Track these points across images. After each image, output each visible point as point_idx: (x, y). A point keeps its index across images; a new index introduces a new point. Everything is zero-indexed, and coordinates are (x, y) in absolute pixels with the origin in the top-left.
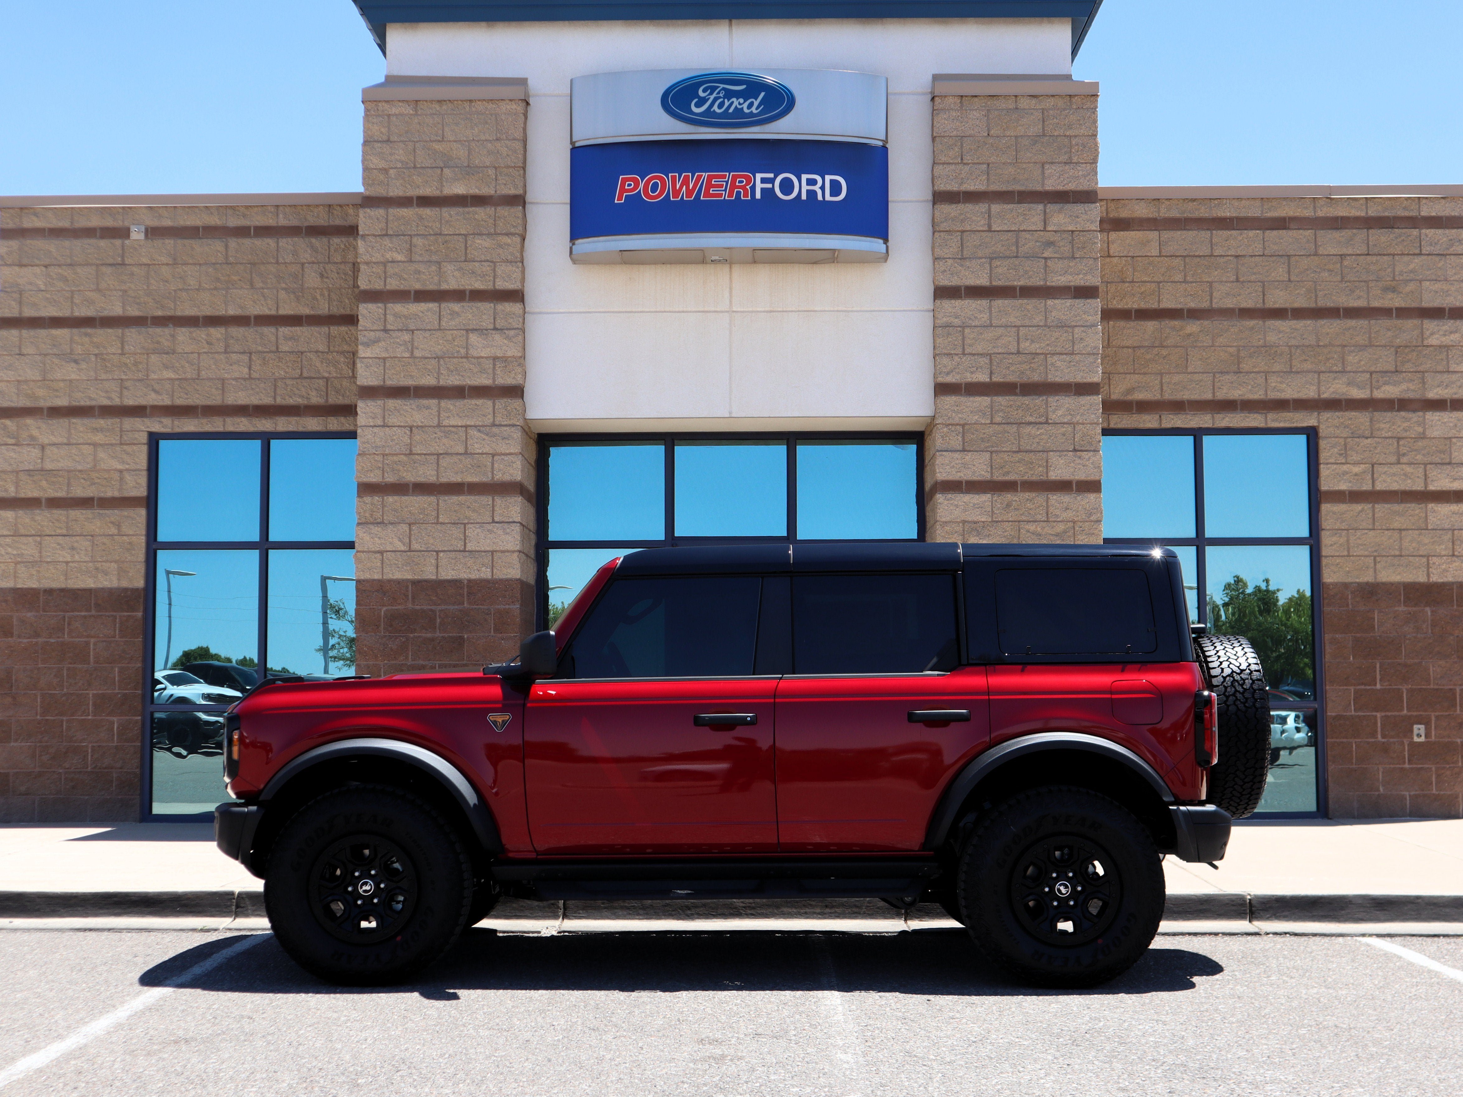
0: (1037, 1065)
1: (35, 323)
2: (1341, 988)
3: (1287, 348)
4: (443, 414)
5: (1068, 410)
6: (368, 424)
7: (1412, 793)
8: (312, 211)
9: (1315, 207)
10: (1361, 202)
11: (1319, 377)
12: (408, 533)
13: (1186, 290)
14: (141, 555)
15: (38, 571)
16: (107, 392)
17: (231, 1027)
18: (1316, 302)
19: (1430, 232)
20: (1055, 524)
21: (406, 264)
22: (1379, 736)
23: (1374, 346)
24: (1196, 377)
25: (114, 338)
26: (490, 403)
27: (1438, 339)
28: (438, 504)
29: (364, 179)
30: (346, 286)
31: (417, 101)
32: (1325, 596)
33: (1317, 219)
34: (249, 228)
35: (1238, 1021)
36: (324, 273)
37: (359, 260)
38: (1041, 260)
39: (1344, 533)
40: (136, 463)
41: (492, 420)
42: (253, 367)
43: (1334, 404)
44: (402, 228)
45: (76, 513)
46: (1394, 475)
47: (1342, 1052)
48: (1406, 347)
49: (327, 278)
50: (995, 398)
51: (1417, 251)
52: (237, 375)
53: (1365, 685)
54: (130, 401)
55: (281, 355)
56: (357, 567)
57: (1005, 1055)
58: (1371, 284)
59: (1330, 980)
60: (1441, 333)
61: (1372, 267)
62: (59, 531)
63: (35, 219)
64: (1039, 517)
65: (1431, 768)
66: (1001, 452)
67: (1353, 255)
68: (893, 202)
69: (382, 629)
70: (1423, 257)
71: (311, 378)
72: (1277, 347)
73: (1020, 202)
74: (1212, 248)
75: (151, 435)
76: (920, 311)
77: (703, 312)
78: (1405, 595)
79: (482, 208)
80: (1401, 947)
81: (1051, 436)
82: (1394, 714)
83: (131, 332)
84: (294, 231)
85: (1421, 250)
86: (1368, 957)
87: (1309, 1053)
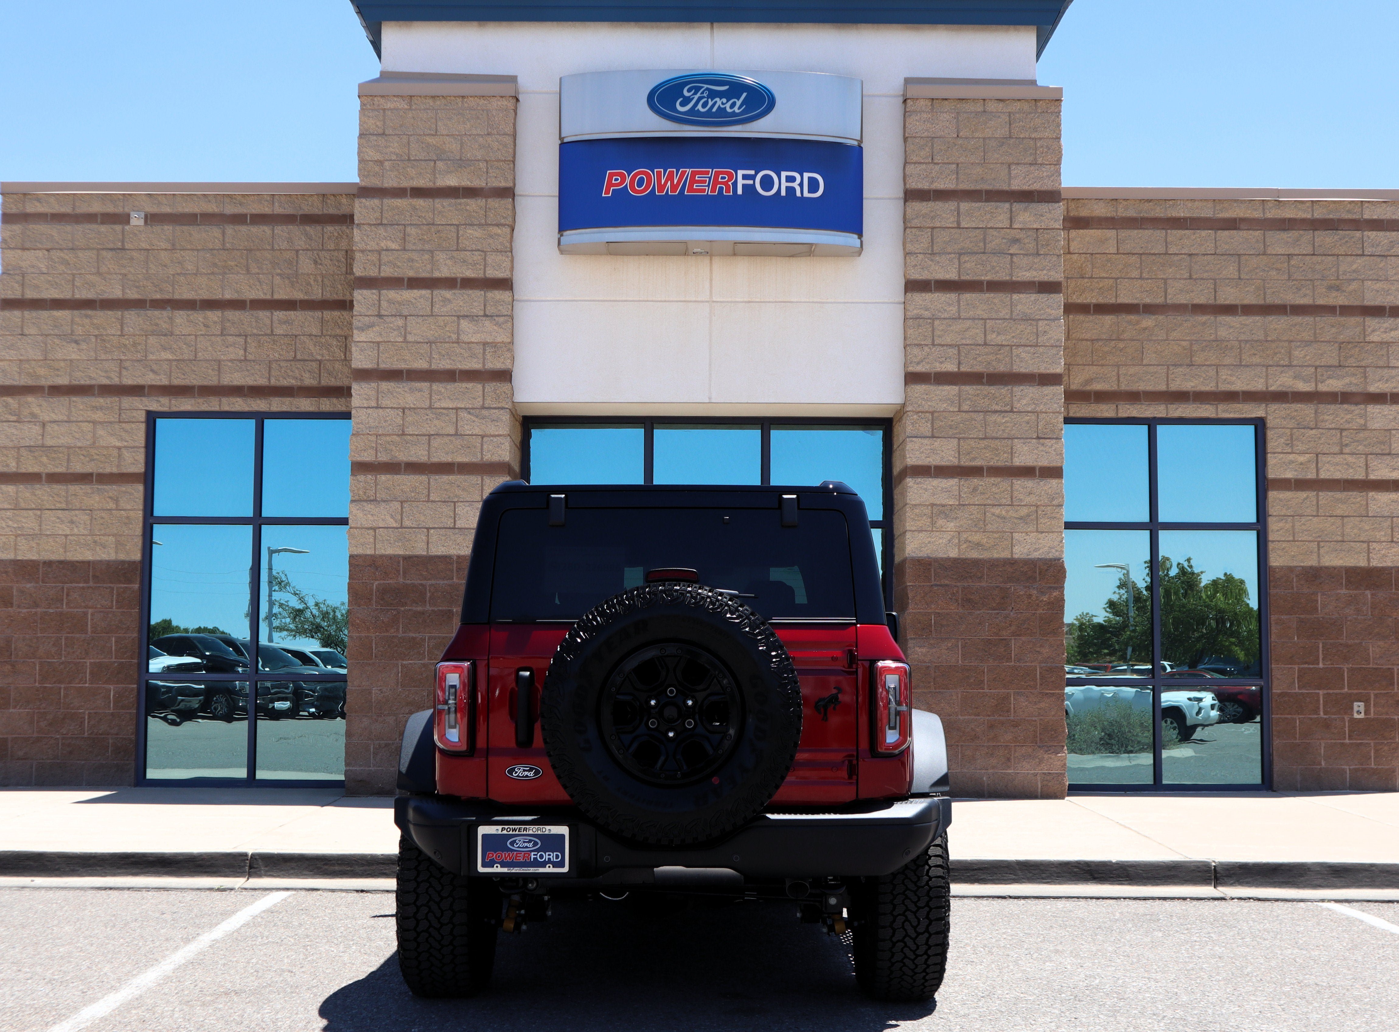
0: (1046, 1018)
1: (37, 304)
2: (1313, 950)
3: (1237, 343)
4: (435, 397)
5: (1032, 399)
6: (362, 405)
7: (1352, 767)
8: (307, 201)
9: (1264, 209)
10: (1307, 205)
11: (1267, 370)
12: (400, 510)
13: (1142, 286)
14: (138, 529)
15: (38, 544)
16: (106, 372)
17: (274, 979)
18: (1265, 299)
19: (1372, 234)
20: (1019, 508)
21: (400, 253)
22: (1322, 713)
23: (1318, 341)
24: (1152, 369)
25: (114, 320)
26: (479, 386)
27: (1379, 335)
28: (429, 483)
29: (360, 170)
30: (340, 272)
31: (411, 96)
32: (1272, 578)
33: (1266, 220)
34: (245, 216)
35: (1224, 979)
36: (318, 259)
37: (354, 248)
38: (1007, 256)
39: (1290, 519)
40: (134, 441)
41: (481, 403)
42: (249, 349)
43: (1281, 397)
44: (396, 217)
45: (77, 489)
46: (1337, 464)
47: (1327, 1008)
48: (1349, 343)
49: (321, 264)
50: (963, 387)
51: (1360, 252)
52: (232, 356)
53: (1308, 663)
54: (129, 381)
55: (276, 338)
56: (350, 543)
57: (1014, 1008)
58: (1317, 283)
59: (1301, 942)
60: (1382, 330)
61: (1318, 267)
62: (58, 506)
63: (38, 204)
64: (1004, 501)
65: (1370, 744)
66: (968, 438)
67: (1300, 255)
68: (867, 199)
69: (374, 603)
70: (1365, 258)
71: (305, 360)
72: (1228, 341)
73: (987, 200)
74: (1167, 247)
75: (149, 413)
76: (891, 303)
77: (685, 301)
78: (1347, 578)
79: (474, 200)
80: (1360, 913)
81: (1015, 424)
82: (1335, 691)
83: (130, 314)
84: (288, 219)
85: (1363, 251)
86: (1331, 920)
87: (1297, 1007)
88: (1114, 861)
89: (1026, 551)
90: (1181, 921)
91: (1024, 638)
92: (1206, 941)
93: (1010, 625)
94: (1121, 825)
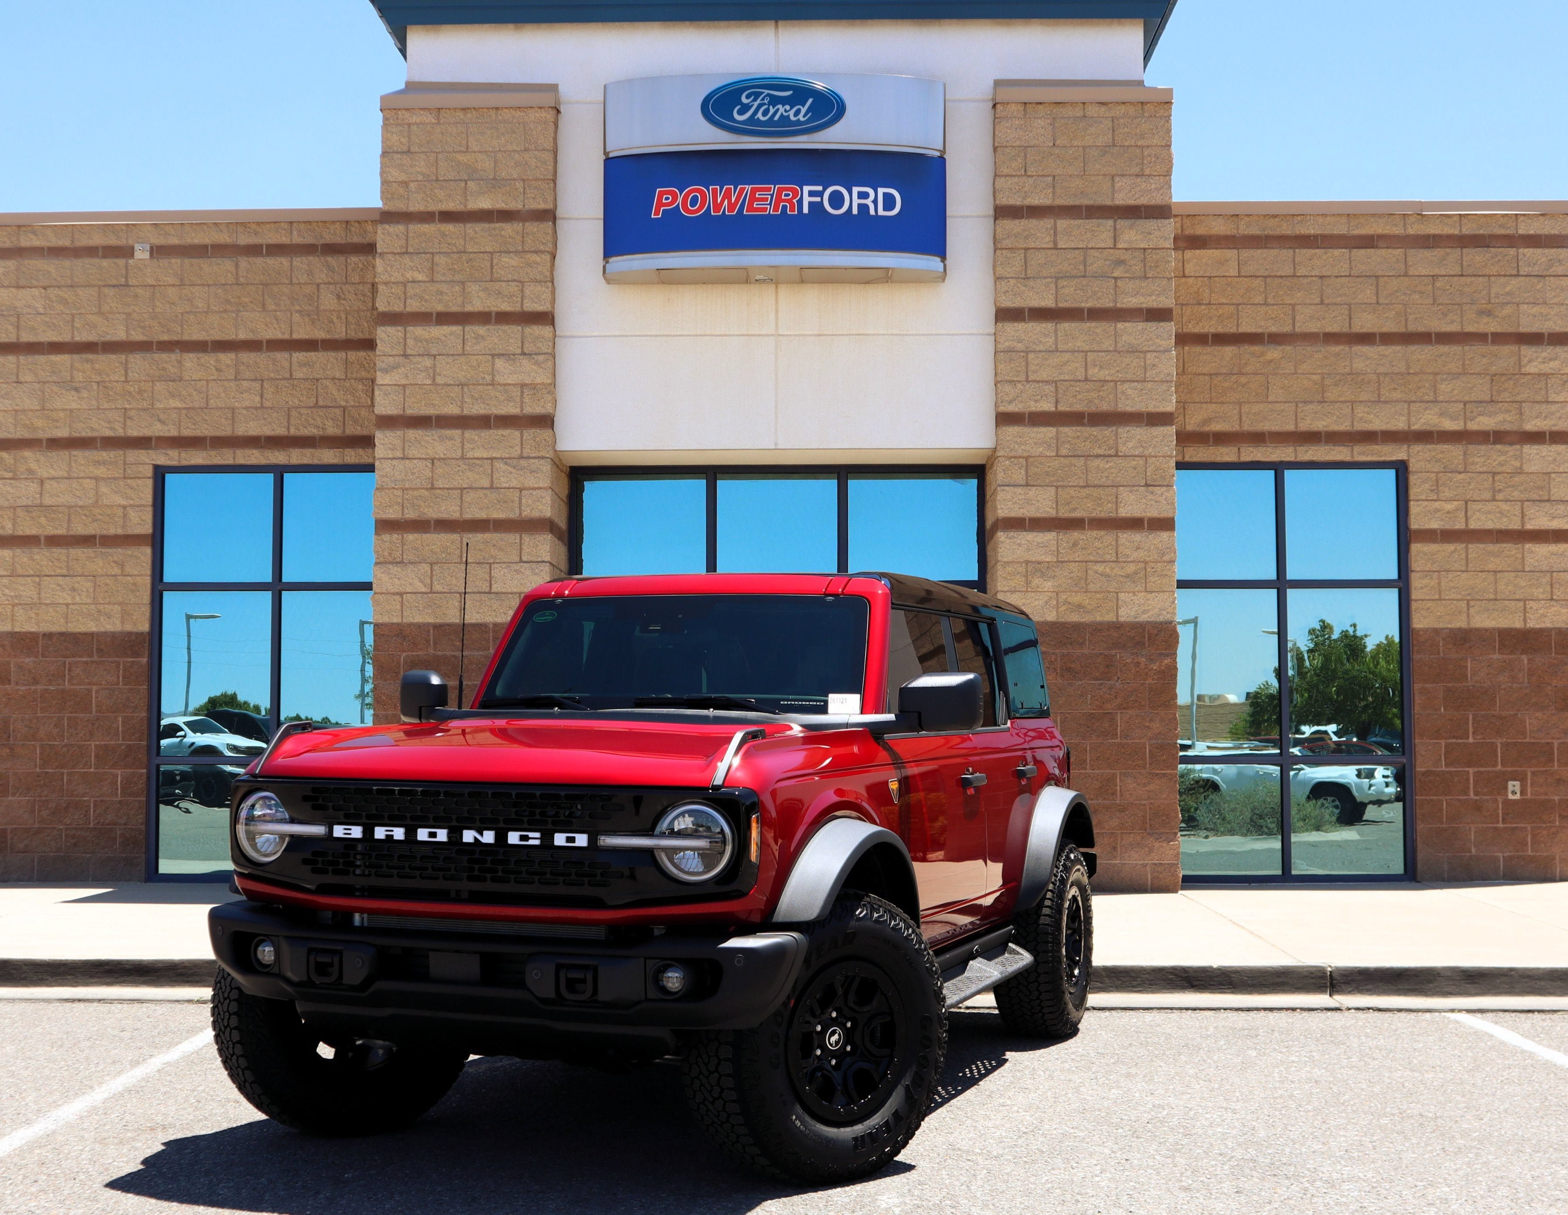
1: (33, 348)
2: (1427, 1071)
3: (1375, 377)
4: (467, 445)
5: (1140, 441)
6: (387, 456)
7: (1506, 855)
8: (328, 228)
9: (1405, 225)
10: (1455, 218)
11: (1409, 407)
12: (429, 574)
13: (1266, 313)
14: (145, 596)
15: (37, 614)
16: (109, 422)
17: (214, 1112)
18: (1406, 326)
19: (1528, 252)
20: (1125, 565)
21: (428, 284)
22: (1472, 794)
23: (1467, 373)
24: (1278, 406)
25: (117, 365)
26: (517, 434)
27: (1536, 366)
28: (461, 543)
29: (382, 192)
30: (365, 308)
31: (439, 109)
32: (1415, 642)
33: (1408, 237)
34: (261, 246)
35: (1314, 1109)
36: (341, 294)
37: (377, 280)
38: (1110, 280)
39: (1435, 575)
40: (141, 499)
41: (519, 452)
42: (265, 395)
43: (1425, 437)
44: (423, 245)
45: (78, 552)
46: (1489, 512)
47: (1426, 1145)
48: (1502, 375)
49: (344, 299)
50: (1061, 429)
51: (1514, 272)
52: (247, 403)
53: (1457, 738)
54: (134, 432)
55: (295, 382)
56: (375, 610)
57: (1058, 1148)
58: (1465, 307)
59: (1415, 1061)
60: (1540, 360)
61: (1466, 289)
62: (59, 571)
63: (33, 237)
64: (1108, 557)
65: (1526, 828)
66: (1066, 487)
67: (1445, 276)
68: (951, 217)
70: (1520, 278)
71: (327, 406)
72: (1365, 374)
73: (1088, 217)
74: (1295, 268)
75: (156, 468)
76: (980, 334)
77: (747, 335)
78: (1500, 642)
79: (510, 224)
80: (1492, 1025)
81: (1121, 470)
82: (1487, 769)
83: (135, 358)
84: (309, 249)
85: (1518, 271)
86: (1457, 1035)
87: (1391, 1145)
88: (1215, 966)
89: (1133, 613)
90: (1283, 1036)
91: (1130, 712)
92: (1305, 1062)
93: (1116, 697)
94: (1234, 923)
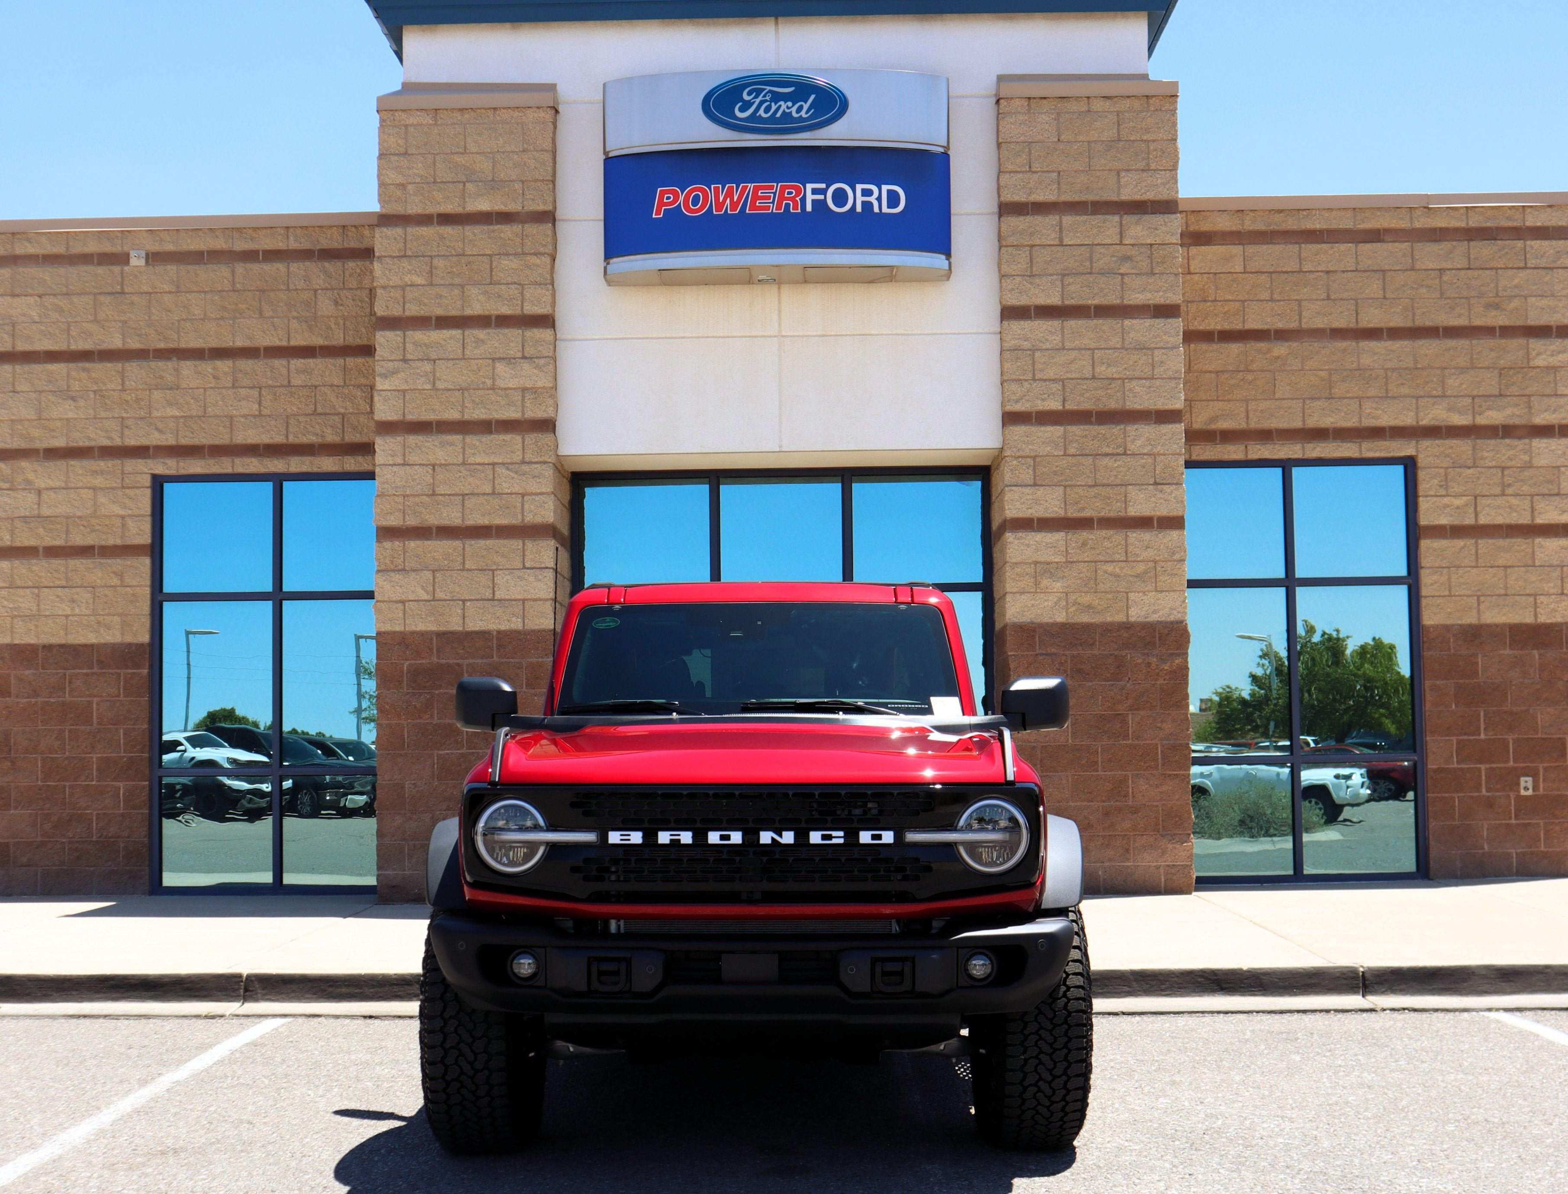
0: (1154, 1176)
1: (29, 357)
2: (1480, 1074)
3: (1383, 372)
4: (468, 451)
5: (1148, 439)
6: (387, 463)
7: (1519, 851)
8: (325, 233)
9: (1411, 218)
10: (1462, 211)
11: (1417, 403)
12: (431, 581)
13: (1272, 309)
14: (145, 607)
15: (36, 626)
16: (107, 431)
17: (227, 1134)
18: (1413, 320)
19: (1536, 244)
20: (1134, 564)
21: (427, 288)
22: (1484, 790)
23: (1476, 367)
24: (1285, 404)
25: (114, 373)
26: (518, 438)
27: (1544, 360)
28: (464, 549)
29: (380, 195)
30: (363, 314)
31: (436, 110)
32: (1425, 639)
33: (1414, 230)
34: (257, 252)
35: (1374, 1118)
36: (338, 300)
37: (375, 285)
38: (1116, 276)
39: (1445, 571)
40: (139, 508)
41: (521, 457)
42: (264, 403)
43: (1433, 432)
44: (422, 248)
45: (76, 563)
46: (1499, 507)
47: (1501, 1155)
48: (1511, 368)
49: (342, 305)
50: (1068, 428)
51: (1522, 265)
52: (245, 411)
53: (1468, 735)
54: (131, 442)
55: (293, 389)
56: (377, 619)
58: (1473, 301)
59: (1466, 1064)
60: (1549, 353)
61: (1474, 283)
62: (58, 583)
63: (27, 244)
64: (1117, 557)
65: (1539, 823)
66: (1075, 486)
67: (1452, 270)
68: (956, 214)
69: (405, 685)
70: (1528, 271)
71: (325, 414)
72: (1372, 370)
73: (1094, 213)
74: (1301, 264)
75: (155, 478)
76: (985, 333)
77: (750, 337)
78: (1510, 638)
79: (509, 226)
80: (1535, 1024)
81: (1129, 469)
82: (1499, 765)
83: (131, 367)
84: (305, 255)
85: (1526, 264)
86: (1501, 1035)
87: (1464, 1154)
88: (1245, 968)
89: (1143, 613)
90: (1324, 1041)
91: (1142, 712)
92: (1353, 1066)
93: (1127, 698)
94: (1255, 924)
